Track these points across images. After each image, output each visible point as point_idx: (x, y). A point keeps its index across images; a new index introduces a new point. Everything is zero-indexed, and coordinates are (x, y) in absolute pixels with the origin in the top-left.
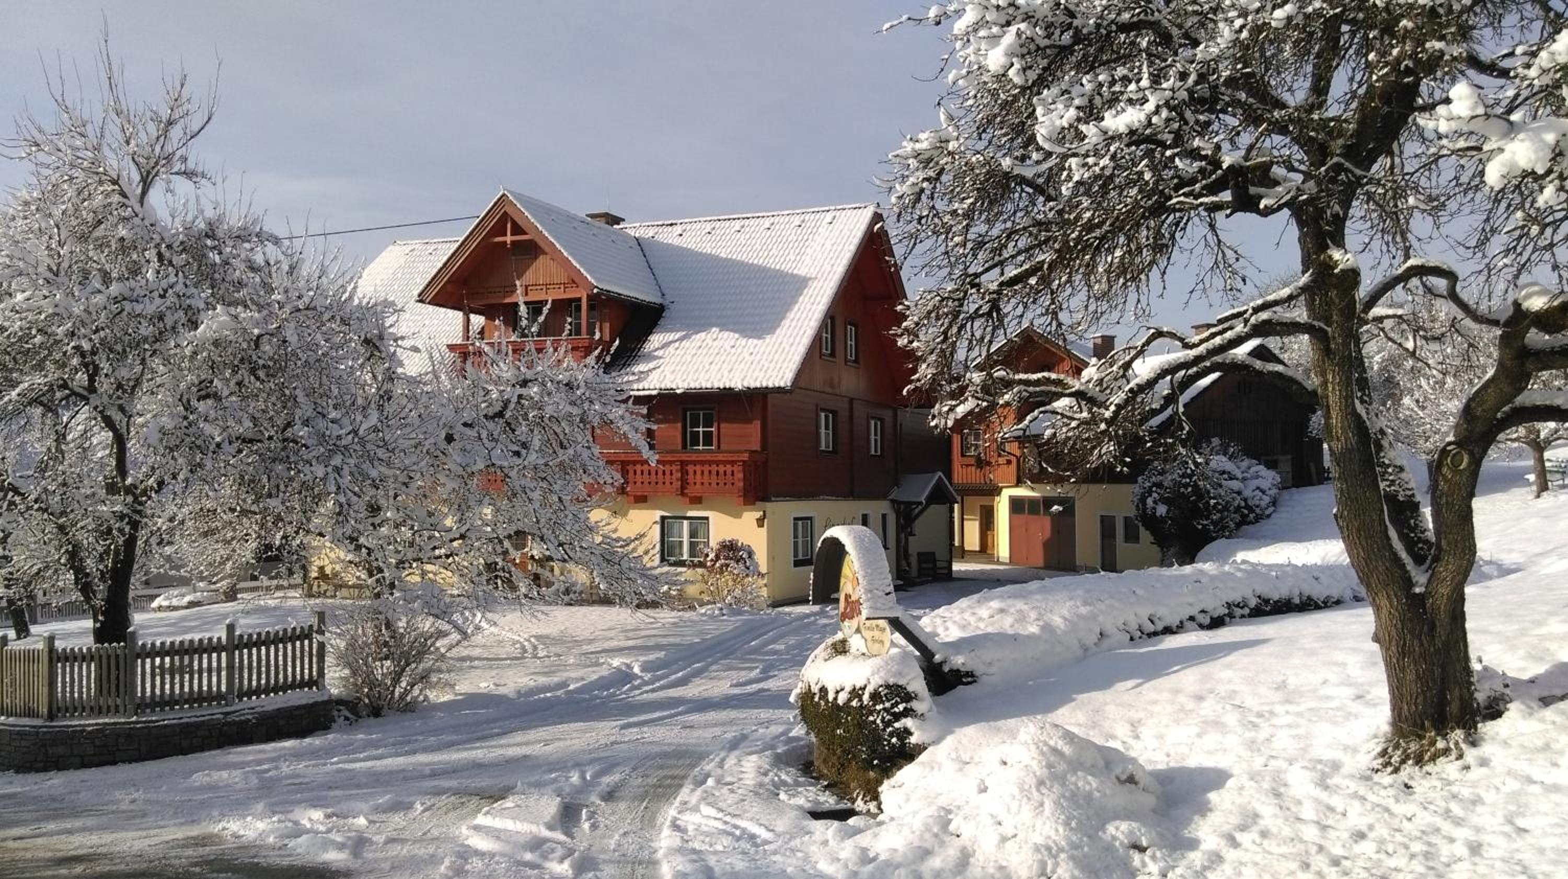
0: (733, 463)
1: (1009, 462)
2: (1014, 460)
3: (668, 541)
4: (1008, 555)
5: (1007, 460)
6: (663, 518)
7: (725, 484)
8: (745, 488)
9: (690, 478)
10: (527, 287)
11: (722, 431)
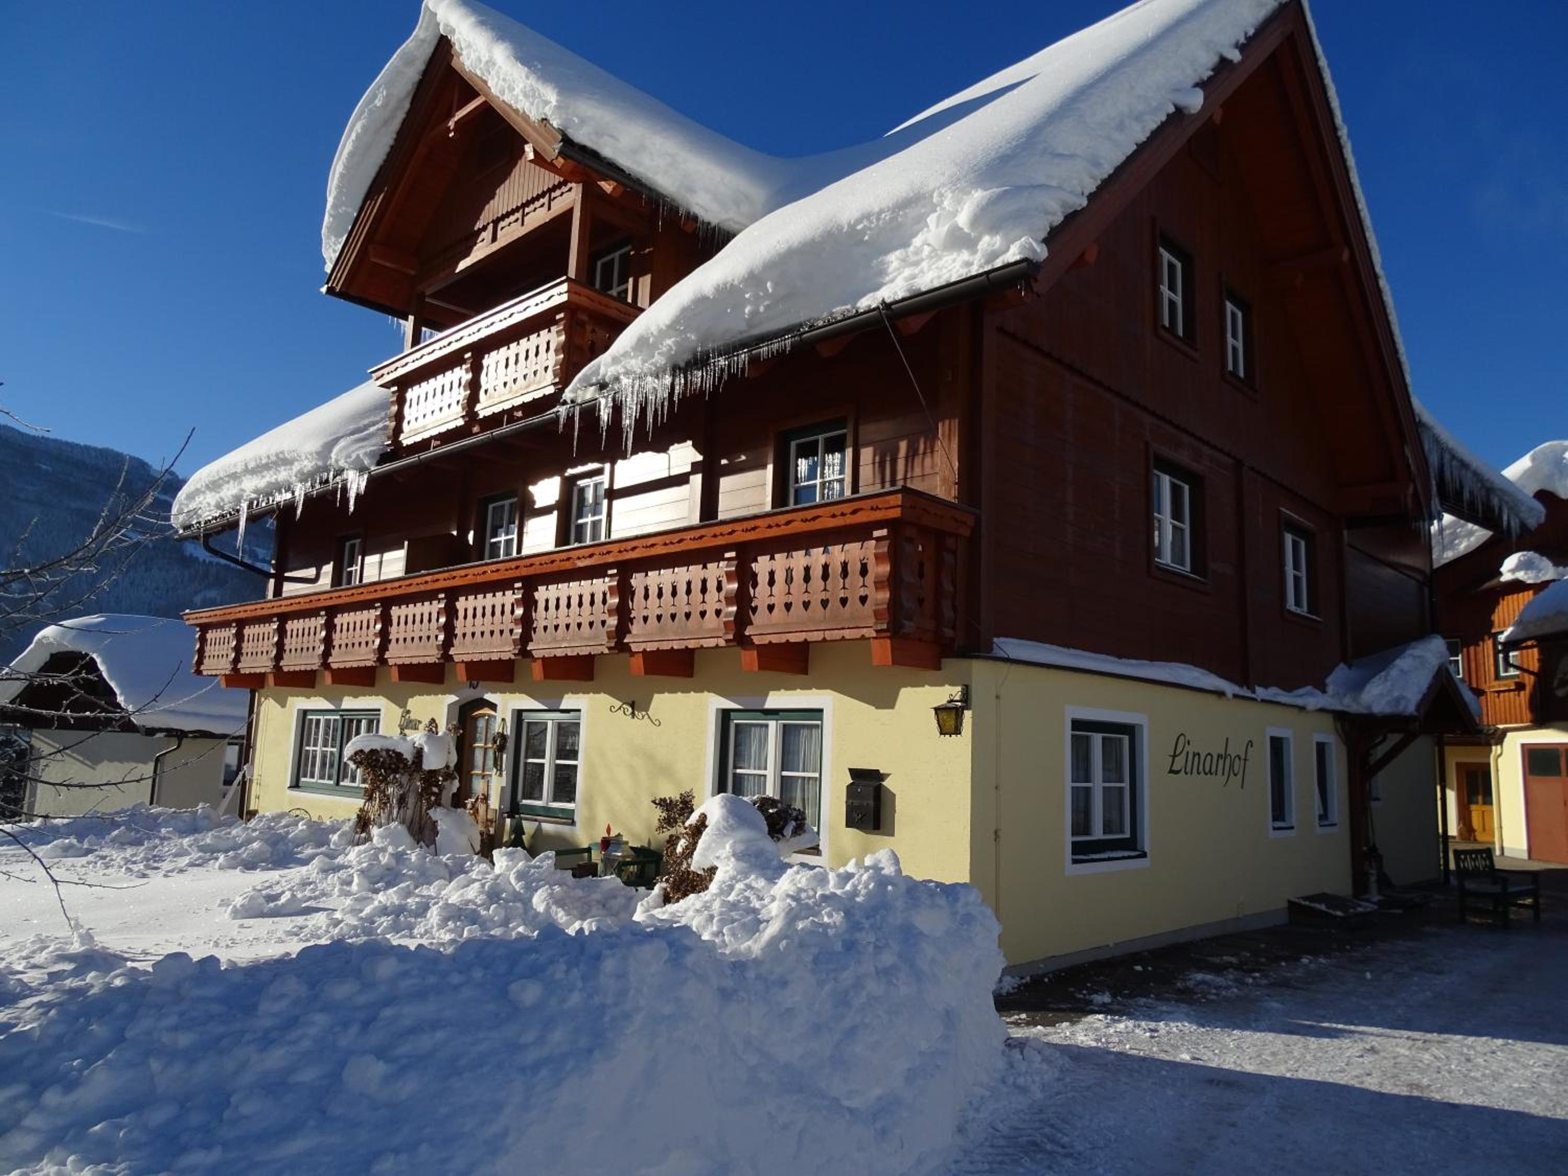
0: (863, 534)
2: (1530, 681)
3: (735, 775)
4: (1524, 846)
5: (1517, 684)
6: (725, 716)
7: (843, 602)
8: (895, 605)
9: (761, 593)
10: (495, 224)
11: (862, 473)
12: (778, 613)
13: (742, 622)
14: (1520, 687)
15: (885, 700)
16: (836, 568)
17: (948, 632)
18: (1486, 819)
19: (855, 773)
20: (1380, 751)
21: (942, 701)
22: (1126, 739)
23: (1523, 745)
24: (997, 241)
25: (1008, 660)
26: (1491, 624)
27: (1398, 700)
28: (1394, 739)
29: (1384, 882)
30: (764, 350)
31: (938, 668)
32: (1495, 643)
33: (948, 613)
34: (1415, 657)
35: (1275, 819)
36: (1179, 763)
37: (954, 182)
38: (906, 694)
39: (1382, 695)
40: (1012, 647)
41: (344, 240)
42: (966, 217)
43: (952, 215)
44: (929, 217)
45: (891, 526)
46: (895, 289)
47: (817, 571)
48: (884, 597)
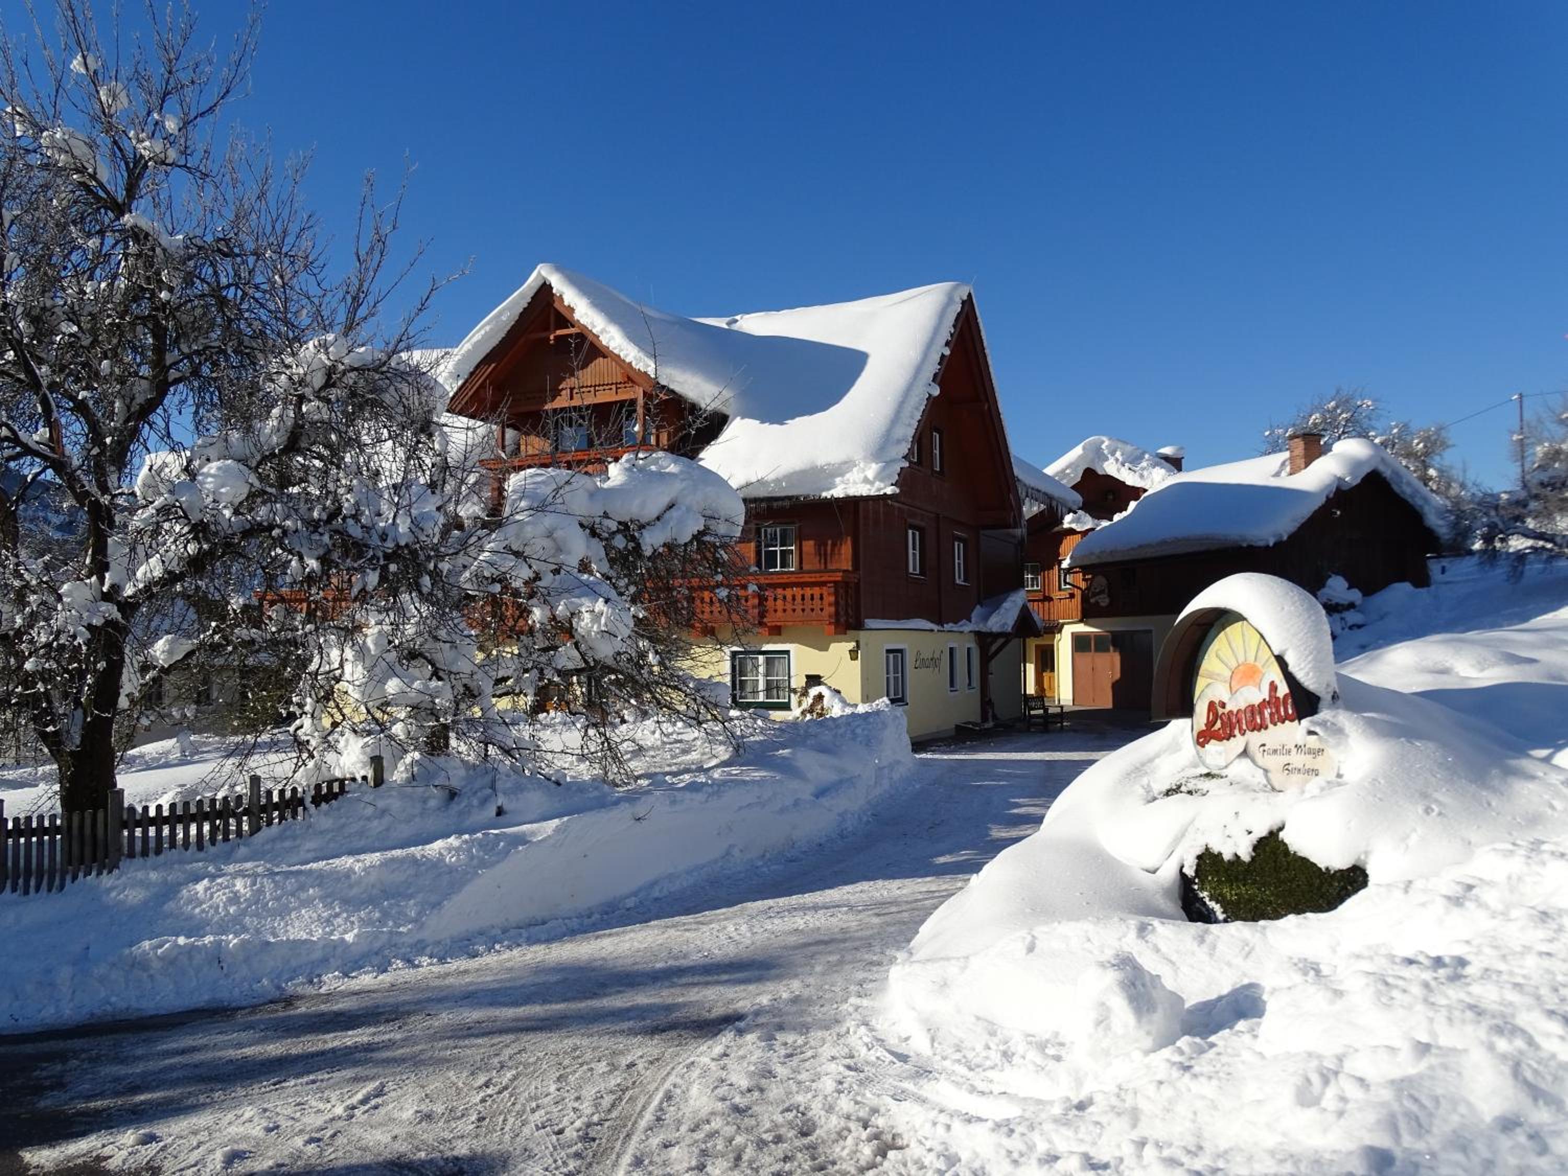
0: (821, 584)
2: (1078, 593)
3: (739, 680)
4: (1071, 697)
5: (1070, 594)
6: (734, 655)
7: (812, 610)
8: (837, 613)
9: (770, 604)
10: (572, 389)
11: (804, 549)
12: (780, 613)
13: (762, 615)
14: (1072, 596)
15: (825, 648)
16: (808, 596)
17: (851, 620)
18: (1051, 679)
19: (808, 677)
20: (994, 648)
21: (850, 648)
22: (901, 655)
23: (1073, 633)
24: (882, 485)
25: (870, 630)
26: (1059, 555)
27: (1003, 625)
28: (1001, 641)
29: (995, 717)
30: (775, 504)
31: (846, 633)
32: (1060, 569)
33: (851, 613)
34: (1010, 602)
35: (950, 686)
36: (918, 664)
37: (865, 459)
38: (834, 646)
39: (997, 622)
40: (870, 623)
41: (460, 383)
42: (870, 474)
43: (864, 470)
44: (855, 469)
45: (835, 582)
46: (838, 492)
47: (799, 598)
48: (832, 609)
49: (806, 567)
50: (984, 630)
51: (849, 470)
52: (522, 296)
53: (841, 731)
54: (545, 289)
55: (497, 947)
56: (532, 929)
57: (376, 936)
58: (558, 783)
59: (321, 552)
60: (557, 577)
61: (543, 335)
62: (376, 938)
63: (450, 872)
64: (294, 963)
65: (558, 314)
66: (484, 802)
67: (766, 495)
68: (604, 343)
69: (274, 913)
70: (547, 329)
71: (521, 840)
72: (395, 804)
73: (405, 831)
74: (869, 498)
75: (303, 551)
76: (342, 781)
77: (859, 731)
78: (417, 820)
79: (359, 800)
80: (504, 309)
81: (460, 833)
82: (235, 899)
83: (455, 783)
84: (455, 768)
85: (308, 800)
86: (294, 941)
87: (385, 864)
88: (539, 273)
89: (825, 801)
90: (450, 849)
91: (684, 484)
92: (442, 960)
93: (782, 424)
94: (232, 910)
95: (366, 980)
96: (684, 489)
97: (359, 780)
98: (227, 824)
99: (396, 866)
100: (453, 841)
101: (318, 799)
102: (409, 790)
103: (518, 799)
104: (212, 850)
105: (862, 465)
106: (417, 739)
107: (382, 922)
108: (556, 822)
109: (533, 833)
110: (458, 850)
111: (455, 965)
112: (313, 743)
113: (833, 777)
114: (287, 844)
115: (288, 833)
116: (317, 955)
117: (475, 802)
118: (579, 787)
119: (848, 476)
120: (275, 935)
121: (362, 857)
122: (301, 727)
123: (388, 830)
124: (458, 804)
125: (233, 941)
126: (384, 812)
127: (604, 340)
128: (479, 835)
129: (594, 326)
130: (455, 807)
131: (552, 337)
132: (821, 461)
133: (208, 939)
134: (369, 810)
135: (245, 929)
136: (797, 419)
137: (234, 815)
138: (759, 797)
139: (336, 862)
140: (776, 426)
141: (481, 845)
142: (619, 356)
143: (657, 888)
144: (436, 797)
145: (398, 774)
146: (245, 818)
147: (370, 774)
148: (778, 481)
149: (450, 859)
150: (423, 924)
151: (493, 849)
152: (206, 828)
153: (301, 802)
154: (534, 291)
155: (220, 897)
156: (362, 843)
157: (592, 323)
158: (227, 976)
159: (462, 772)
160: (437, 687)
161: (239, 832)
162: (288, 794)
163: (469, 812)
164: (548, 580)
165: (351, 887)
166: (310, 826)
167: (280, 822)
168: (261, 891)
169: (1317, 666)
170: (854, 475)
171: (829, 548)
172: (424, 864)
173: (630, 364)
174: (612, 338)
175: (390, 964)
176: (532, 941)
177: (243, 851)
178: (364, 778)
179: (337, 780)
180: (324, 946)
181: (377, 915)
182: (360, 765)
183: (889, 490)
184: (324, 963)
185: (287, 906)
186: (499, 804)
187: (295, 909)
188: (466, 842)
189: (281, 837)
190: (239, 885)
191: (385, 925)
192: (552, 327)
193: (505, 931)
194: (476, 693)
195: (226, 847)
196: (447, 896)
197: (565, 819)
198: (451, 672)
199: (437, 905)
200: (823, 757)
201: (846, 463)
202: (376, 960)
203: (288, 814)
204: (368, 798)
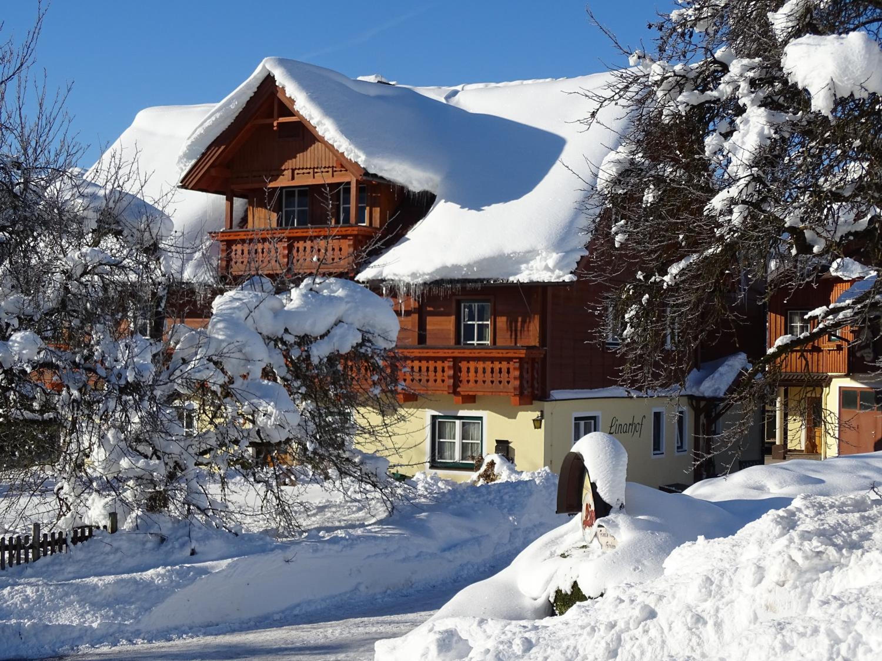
0: (509, 360)
1: (839, 348)
2: (845, 345)
3: (439, 442)
5: (837, 345)
6: (434, 418)
7: (500, 382)
8: (521, 386)
9: (463, 375)
10: (293, 170)
11: (498, 325)
12: (472, 384)
13: (455, 386)
15: (513, 416)
16: (496, 369)
17: (536, 392)
18: (820, 436)
19: (498, 441)
21: (535, 417)
22: (593, 421)
23: (840, 387)
24: (561, 273)
25: (556, 400)
27: (716, 390)
30: (469, 285)
31: (532, 404)
33: (536, 385)
34: (729, 366)
35: (655, 450)
36: (613, 429)
37: (547, 249)
38: (520, 415)
39: (709, 387)
40: (556, 394)
41: (193, 162)
42: (551, 263)
43: (546, 259)
44: (538, 258)
45: (520, 359)
46: (523, 277)
47: (489, 370)
48: (517, 383)
49: (499, 343)
50: (697, 394)
51: (533, 258)
52: (248, 86)
53: (492, 497)
54: (269, 79)
55: (184, 636)
56: (208, 628)
57: (111, 625)
58: (236, 534)
59: (81, 385)
60: (246, 382)
61: (268, 121)
62: (111, 626)
63: (157, 590)
64: (62, 638)
65: (282, 105)
66: (183, 546)
67: (460, 277)
68: (320, 133)
69: (50, 609)
70: (271, 116)
71: (205, 571)
72: (124, 544)
73: (131, 562)
74: (550, 284)
75: (70, 384)
76: (90, 527)
77: (506, 497)
78: (139, 555)
79: (101, 541)
80: (232, 99)
81: (165, 565)
82: (26, 599)
83: (165, 532)
84: (165, 522)
85: (69, 540)
86: (63, 625)
87: (117, 582)
88: (264, 67)
89: (448, 555)
90: (158, 575)
91: (349, 305)
92: (150, 641)
93: (479, 210)
94: (25, 606)
95: (105, 649)
96: (347, 310)
97: (102, 528)
98: (19, 554)
99: (123, 584)
100: (161, 570)
101: (75, 540)
102: (134, 536)
103: (205, 545)
104: (10, 569)
105: (544, 254)
106: (140, 501)
107: (114, 617)
108: (229, 560)
109: (213, 567)
110: (163, 576)
111: (156, 644)
112: (70, 500)
113: (466, 535)
114: (57, 568)
115: (57, 561)
116: (76, 634)
117: (177, 545)
118: (251, 537)
119: (532, 263)
120: (50, 622)
121: (103, 578)
122: (62, 488)
123: (120, 561)
124: (166, 546)
125: (27, 623)
126: (117, 550)
127: (320, 131)
128: (177, 567)
129: (312, 118)
130: (164, 548)
131: (275, 124)
132: (508, 250)
133: (13, 621)
134: (108, 548)
135: (32, 617)
136: (494, 206)
137: (24, 548)
138: (385, 549)
139: (87, 580)
140: (473, 212)
141: (178, 573)
142: (333, 146)
143: (298, 609)
144: (151, 541)
145: (127, 525)
146: (30, 551)
147: (109, 524)
148: (469, 266)
149: (158, 581)
150: (139, 620)
151: (185, 576)
152: (7, 555)
153: (65, 541)
154: (260, 81)
155: (17, 599)
156: (103, 569)
157: (310, 115)
158: (24, 643)
159: (170, 525)
160: (155, 464)
161: (27, 559)
162: (57, 536)
163: (173, 552)
164: (238, 384)
165: (96, 596)
166: (70, 557)
167: (51, 554)
168: (42, 596)
169: (612, 490)
170: (537, 263)
171: (519, 324)
172: (142, 584)
173: (343, 154)
174: (326, 130)
175: (119, 642)
176: (206, 634)
177: (29, 571)
178: (105, 527)
179: (87, 526)
180: (80, 630)
181: (112, 613)
182: (102, 517)
183: (567, 278)
184: (80, 638)
185: (57, 605)
186: (193, 547)
187: (62, 607)
188: (168, 571)
189: (53, 563)
190: (29, 591)
191: (116, 619)
192: (276, 114)
193: (191, 628)
194: (183, 467)
195: (19, 568)
196: (155, 604)
197: (236, 559)
198: (166, 453)
199: (148, 610)
200: (457, 520)
201: (529, 252)
202: (111, 639)
203: (57, 548)
204: (108, 540)
